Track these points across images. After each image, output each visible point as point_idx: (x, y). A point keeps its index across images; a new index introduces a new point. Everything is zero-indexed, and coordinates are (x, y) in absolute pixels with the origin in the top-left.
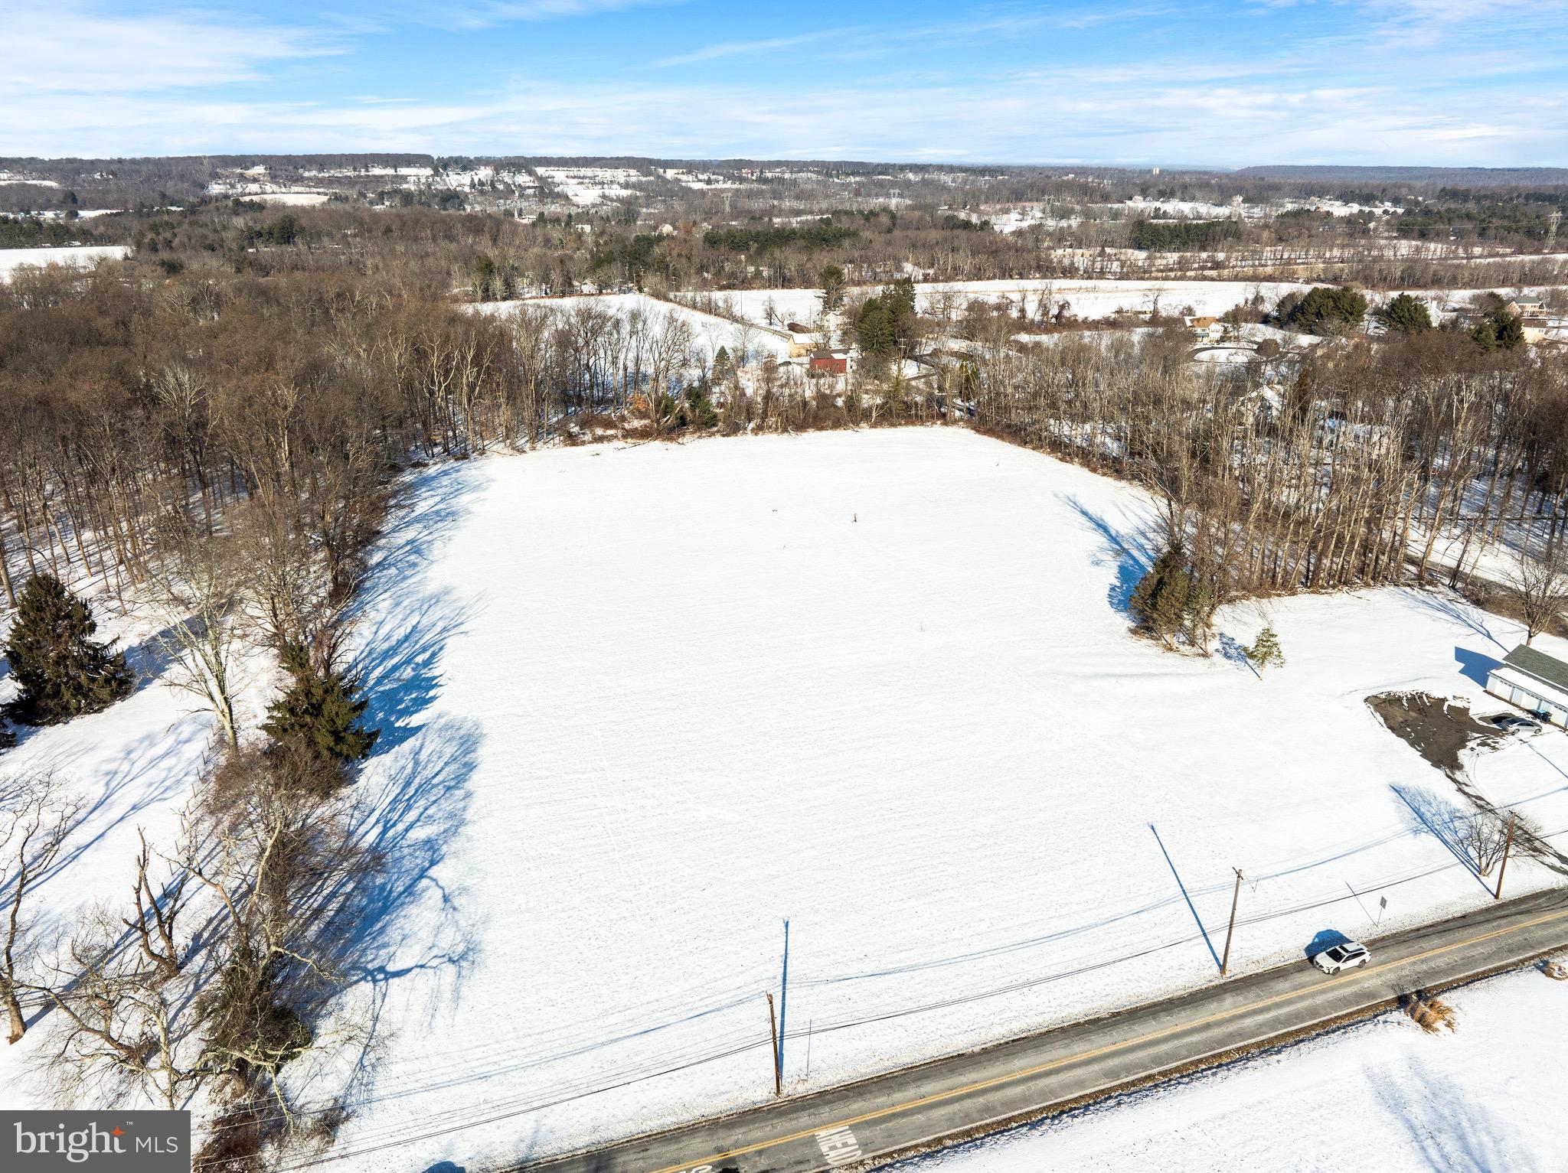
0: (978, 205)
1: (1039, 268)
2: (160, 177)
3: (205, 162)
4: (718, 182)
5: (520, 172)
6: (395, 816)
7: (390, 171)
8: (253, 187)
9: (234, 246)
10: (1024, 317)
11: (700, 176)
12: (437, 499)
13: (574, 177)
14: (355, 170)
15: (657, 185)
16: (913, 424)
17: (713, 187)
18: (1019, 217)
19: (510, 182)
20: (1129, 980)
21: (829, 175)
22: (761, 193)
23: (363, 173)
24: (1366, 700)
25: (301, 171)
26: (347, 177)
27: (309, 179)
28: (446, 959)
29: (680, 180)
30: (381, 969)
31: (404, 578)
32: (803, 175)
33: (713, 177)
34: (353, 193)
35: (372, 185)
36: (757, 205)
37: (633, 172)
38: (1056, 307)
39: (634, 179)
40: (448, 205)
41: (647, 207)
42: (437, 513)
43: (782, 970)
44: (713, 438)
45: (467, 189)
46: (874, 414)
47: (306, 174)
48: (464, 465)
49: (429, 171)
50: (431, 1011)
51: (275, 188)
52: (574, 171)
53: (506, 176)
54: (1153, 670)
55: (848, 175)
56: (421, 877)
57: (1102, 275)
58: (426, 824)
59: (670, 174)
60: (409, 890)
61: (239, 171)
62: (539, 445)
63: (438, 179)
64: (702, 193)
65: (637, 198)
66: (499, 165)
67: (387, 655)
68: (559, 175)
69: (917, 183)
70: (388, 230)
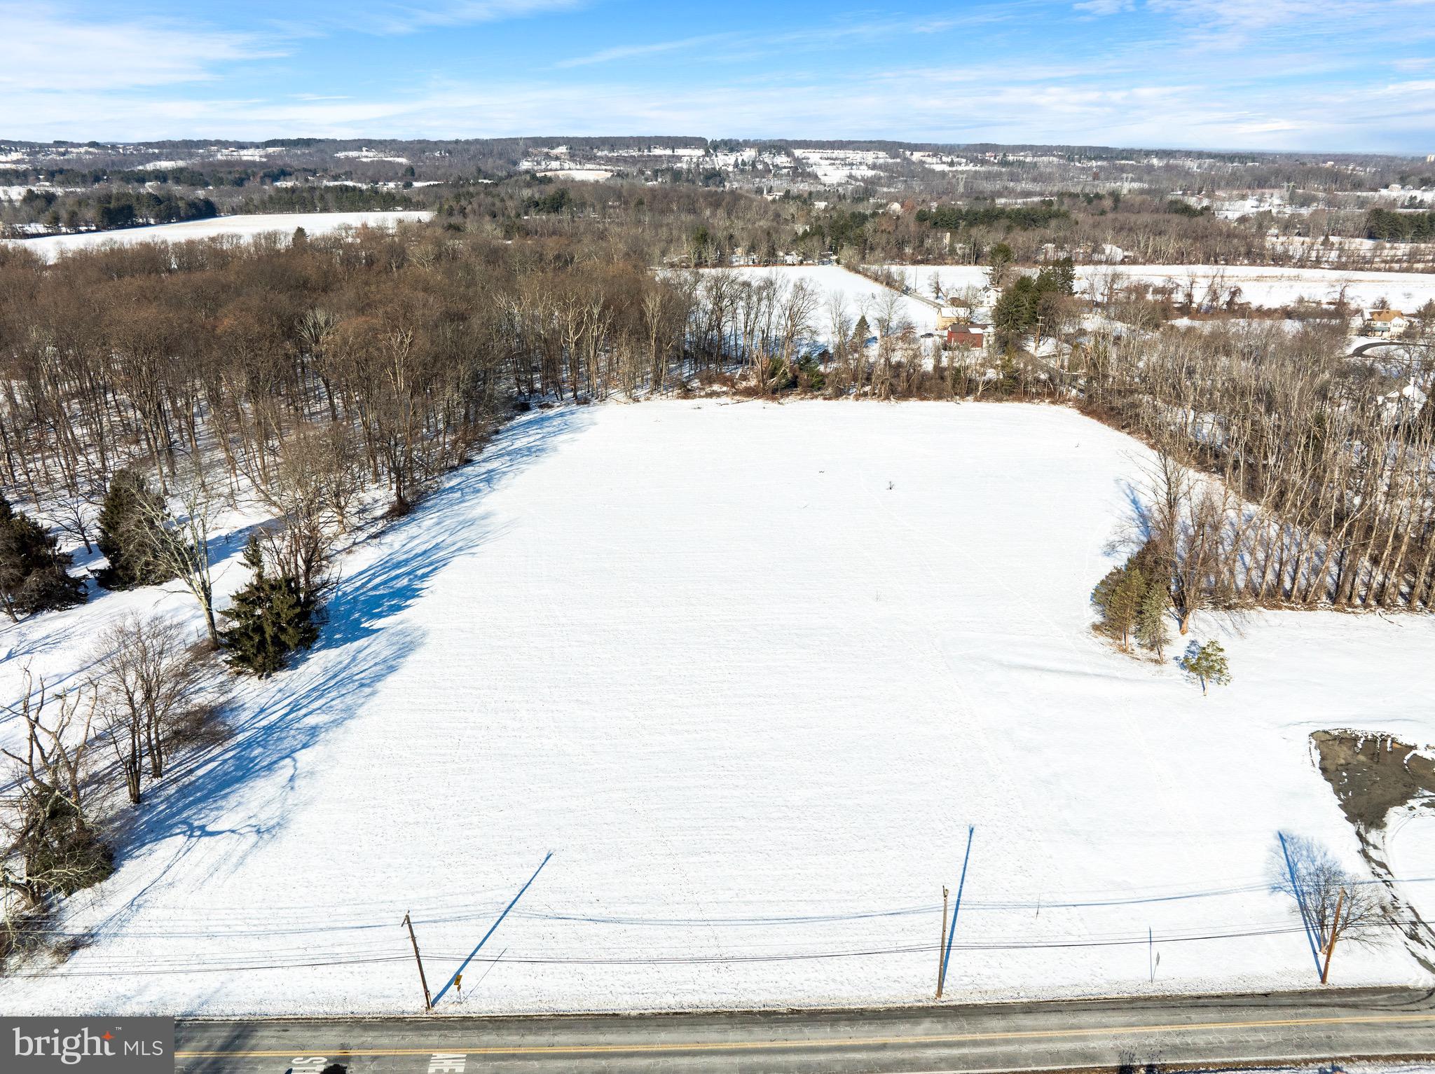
0: (1213, 191)
1: (1248, 254)
2: (484, 155)
3: (521, 143)
4: (960, 164)
5: (779, 154)
6: (305, 702)
7: (668, 152)
8: (555, 164)
9: (513, 214)
10: (1191, 302)
11: (944, 159)
12: (540, 436)
13: (827, 159)
14: (639, 150)
15: (902, 167)
16: (1020, 400)
17: (954, 169)
18: (1256, 203)
19: (770, 162)
20: (834, 980)
21: (1071, 159)
22: (999, 175)
23: (646, 152)
24: (1312, 735)
25: (595, 151)
26: (632, 156)
27: (601, 158)
28: (255, 829)
29: (924, 162)
30: (202, 828)
31: (463, 501)
32: (1045, 159)
33: (956, 160)
34: (634, 170)
35: (651, 164)
36: (988, 187)
37: (882, 154)
38: (1227, 293)
39: (881, 161)
40: (710, 182)
41: (888, 187)
42: (529, 449)
43: (515, 897)
44: (814, 401)
45: (730, 169)
46: (980, 389)
47: (600, 154)
48: (583, 408)
49: (701, 152)
50: (212, 870)
51: (572, 165)
52: (829, 153)
53: (767, 157)
54: (1088, 670)
55: (1090, 159)
56: (287, 756)
57: (1317, 264)
58: (323, 712)
59: (917, 156)
60: (269, 767)
61: (546, 150)
62: (656, 396)
63: (708, 159)
64: (943, 174)
65: (880, 178)
66: (762, 147)
67: (398, 565)
68: (814, 156)
69: (1159, 168)
70: (641, 203)
